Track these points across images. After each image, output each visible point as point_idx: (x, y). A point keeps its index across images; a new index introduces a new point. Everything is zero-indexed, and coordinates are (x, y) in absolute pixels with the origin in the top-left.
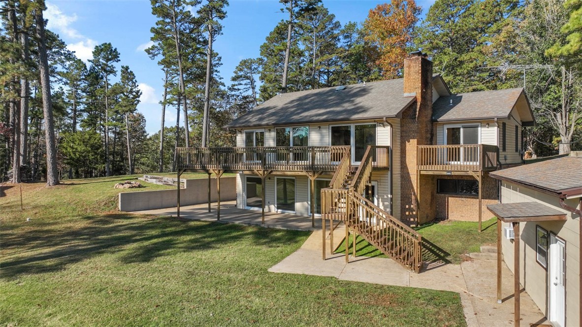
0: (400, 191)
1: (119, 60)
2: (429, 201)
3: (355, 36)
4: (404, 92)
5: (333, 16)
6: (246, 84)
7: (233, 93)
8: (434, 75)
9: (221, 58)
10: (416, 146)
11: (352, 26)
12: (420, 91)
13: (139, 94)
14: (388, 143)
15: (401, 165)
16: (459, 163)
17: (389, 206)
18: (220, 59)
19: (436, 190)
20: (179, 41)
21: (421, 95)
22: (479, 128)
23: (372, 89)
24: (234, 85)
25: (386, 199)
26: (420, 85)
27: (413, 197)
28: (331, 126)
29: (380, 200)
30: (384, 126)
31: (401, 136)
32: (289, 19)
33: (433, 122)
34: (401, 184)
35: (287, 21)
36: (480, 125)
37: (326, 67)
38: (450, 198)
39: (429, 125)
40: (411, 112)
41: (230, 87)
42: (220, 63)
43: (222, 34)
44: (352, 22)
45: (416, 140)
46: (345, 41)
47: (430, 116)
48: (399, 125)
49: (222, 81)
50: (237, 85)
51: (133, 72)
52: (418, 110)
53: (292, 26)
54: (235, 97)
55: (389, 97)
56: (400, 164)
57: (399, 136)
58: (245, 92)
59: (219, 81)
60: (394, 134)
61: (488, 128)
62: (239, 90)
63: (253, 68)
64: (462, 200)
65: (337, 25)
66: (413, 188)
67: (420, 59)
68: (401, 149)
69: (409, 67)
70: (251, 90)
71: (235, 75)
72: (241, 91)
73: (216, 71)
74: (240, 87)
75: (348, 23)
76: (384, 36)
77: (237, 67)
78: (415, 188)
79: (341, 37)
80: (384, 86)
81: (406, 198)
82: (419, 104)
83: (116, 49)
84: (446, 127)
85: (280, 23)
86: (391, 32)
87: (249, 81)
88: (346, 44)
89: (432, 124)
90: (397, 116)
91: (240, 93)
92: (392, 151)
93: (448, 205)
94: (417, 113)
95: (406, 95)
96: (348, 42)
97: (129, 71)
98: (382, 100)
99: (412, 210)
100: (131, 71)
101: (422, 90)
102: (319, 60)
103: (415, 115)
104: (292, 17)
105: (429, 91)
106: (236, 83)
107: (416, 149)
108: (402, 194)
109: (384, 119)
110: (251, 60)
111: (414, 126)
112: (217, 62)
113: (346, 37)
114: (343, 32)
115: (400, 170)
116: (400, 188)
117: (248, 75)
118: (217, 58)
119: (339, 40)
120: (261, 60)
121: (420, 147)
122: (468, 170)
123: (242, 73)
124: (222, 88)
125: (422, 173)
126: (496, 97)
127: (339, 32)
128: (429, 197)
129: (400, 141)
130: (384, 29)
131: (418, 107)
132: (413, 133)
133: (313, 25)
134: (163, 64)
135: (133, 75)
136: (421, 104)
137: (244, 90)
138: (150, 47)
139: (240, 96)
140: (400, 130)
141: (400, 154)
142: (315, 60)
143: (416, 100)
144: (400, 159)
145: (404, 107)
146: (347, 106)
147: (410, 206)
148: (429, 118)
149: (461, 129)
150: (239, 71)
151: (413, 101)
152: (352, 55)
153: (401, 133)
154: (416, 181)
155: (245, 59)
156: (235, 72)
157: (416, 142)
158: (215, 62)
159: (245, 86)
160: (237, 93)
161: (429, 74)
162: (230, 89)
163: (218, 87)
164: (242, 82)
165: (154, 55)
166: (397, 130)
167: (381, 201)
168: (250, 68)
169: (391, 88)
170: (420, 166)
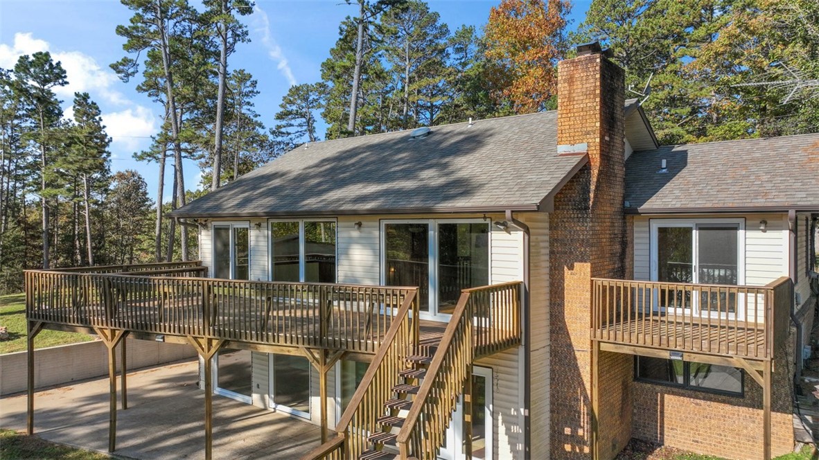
0: (548, 388)
1: (67, 83)
2: (618, 405)
3: (473, 48)
4: (558, 143)
5: (436, 15)
6: (300, 125)
7: (279, 139)
8: (628, 102)
9: (256, 82)
10: (589, 278)
11: (467, 32)
12: (598, 140)
13: (107, 140)
14: (518, 276)
15: (552, 324)
16: (687, 311)
17: (522, 438)
18: (254, 84)
19: (632, 373)
20: (167, 50)
21: (601, 150)
22: (741, 233)
23: (491, 135)
24: (279, 127)
25: (514, 416)
26: (598, 124)
27: (583, 409)
28: (384, 223)
29: (500, 418)
30: (507, 229)
31: (552, 253)
32: (359, 16)
33: (628, 213)
34: (552, 371)
35: (355, 19)
36: (742, 225)
37: (428, 99)
38: (666, 396)
39: (618, 224)
40: (575, 195)
41: (274, 129)
42: (255, 91)
43: (250, 41)
44: (468, 26)
45: (589, 264)
46: (457, 56)
47: (618, 200)
48: (547, 225)
49: (258, 119)
50: (284, 127)
51: (98, 104)
52: (593, 187)
53: (365, 29)
54: (282, 146)
55: (522, 154)
56: (547, 323)
57: (547, 251)
58: (298, 137)
59: (255, 119)
60: (532, 250)
61: (764, 231)
62: (289, 134)
63: (311, 98)
64: (697, 404)
65: (444, 31)
66: (581, 384)
67: (598, 60)
68: (552, 285)
69: (570, 80)
70: (307, 134)
71: (282, 110)
72: (292, 136)
73: (248, 103)
74: (290, 130)
75: (461, 28)
76: (516, 50)
77: (285, 98)
78: (588, 386)
79: (450, 50)
80: (511, 127)
81: (563, 410)
82: (595, 172)
83: (59, 64)
84: (655, 225)
85: (344, 23)
86: (525, 42)
87: (304, 120)
88: (459, 61)
89: (624, 218)
90: (540, 208)
91: (291, 139)
92: (527, 294)
93: (662, 412)
94: (592, 195)
95: (562, 149)
96: (461, 59)
97: (89, 101)
98: (505, 161)
99: (580, 441)
100: (93, 103)
101: (602, 138)
102: (415, 86)
103: (586, 200)
104: (363, 11)
105: (618, 140)
106: (284, 123)
107: (589, 286)
108: (552, 396)
109: (508, 213)
110: (308, 86)
111: (584, 229)
112: (250, 89)
113: (458, 50)
114: (453, 42)
115: (548, 336)
116: (548, 381)
117: (304, 110)
118: (249, 83)
119: (448, 55)
120: (322, 85)
121: (599, 281)
122: (731, 353)
123: (294, 108)
124: (261, 131)
125: (604, 347)
126: (772, 153)
127: (446, 41)
128: (616, 397)
129: (548, 264)
130: (516, 37)
131: (594, 179)
132: (581, 245)
133: (405, 30)
134: (145, 90)
135: (97, 108)
136: (600, 173)
137: (297, 134)
138: (120, 61)
139: (291, 144)
140: (547, 238)
141: (548, 297)
142: (409, 86)
143: (589, 162)
144: (548, 310)
145: (557, 181)
146: (431, 177)
147: (574, 431)
148: (618, 206)
149: (694, 232)
150: (287, 103)
151: (580, 167)
152: (468, 78)
153: (551, 244)
154: (588, 368)
155: (298, 86)
156: (282, 106)
157: (589, 270)
158: (247, 90)
159: (299, 129)
160: (285, 139)
161: (618, 98)
162: (273, 133)
163: (254, 129)
164: (293, 122)
165: (128, 75)
166: (540, 238)
167: (504, 422)
168: (306, 99)
169: (528, 132)
170: (598, 332)
